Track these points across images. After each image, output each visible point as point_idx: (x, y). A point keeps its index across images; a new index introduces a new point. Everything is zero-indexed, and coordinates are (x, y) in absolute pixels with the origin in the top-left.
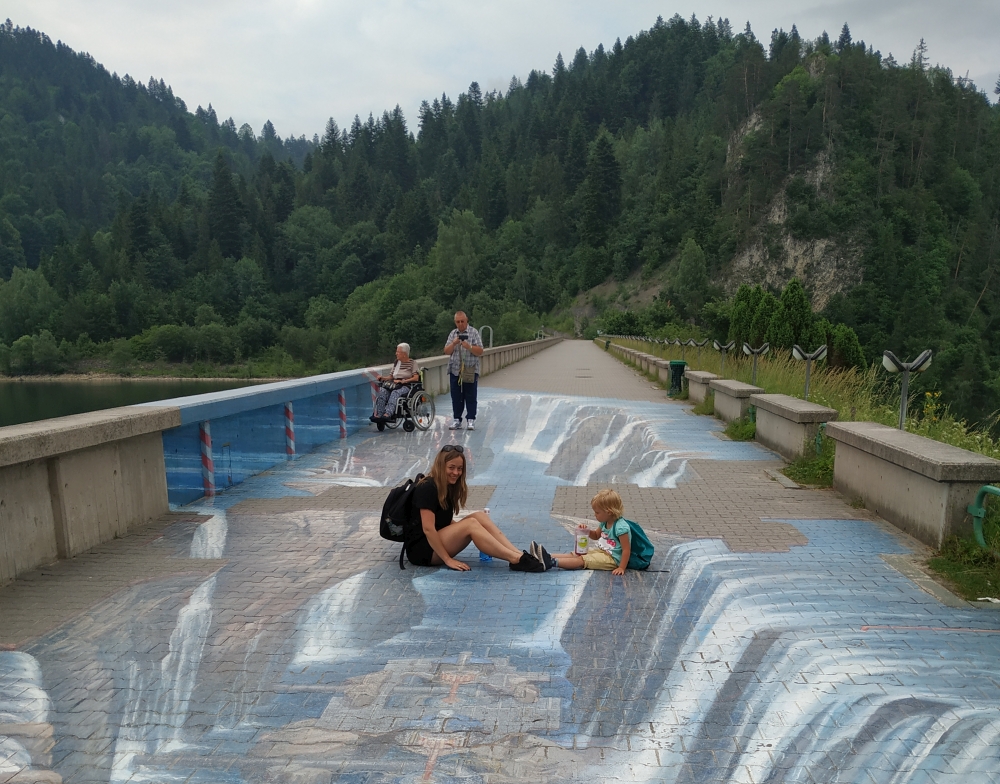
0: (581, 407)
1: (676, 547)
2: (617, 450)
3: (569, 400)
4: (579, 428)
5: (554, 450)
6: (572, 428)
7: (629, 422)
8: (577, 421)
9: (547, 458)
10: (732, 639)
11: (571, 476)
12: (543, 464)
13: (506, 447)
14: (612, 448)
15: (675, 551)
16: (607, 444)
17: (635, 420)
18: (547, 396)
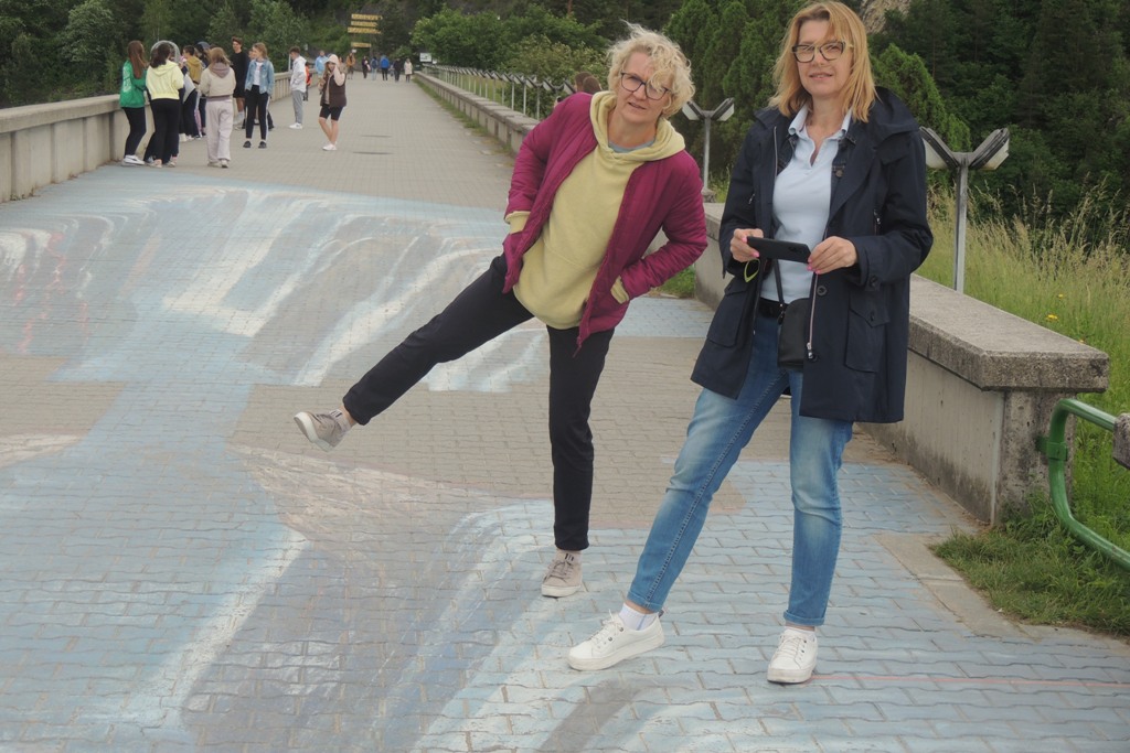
0: (350, 217)
1: (474, 515)
2: (403, 310)
3: (327, 201)
4: (334, 263)
5: (269, 308)
6: (318, 262)
7: (444, 252)
8: (333, 249)
9: (248, 325)
10: (538, 703)
11: (292, 364)
12: (240, 338)
13: (167, 302)
14: (394, 307)
15: (473, 523)
16: (387, 298)
17: (456, 248)
18: (284, 192)
